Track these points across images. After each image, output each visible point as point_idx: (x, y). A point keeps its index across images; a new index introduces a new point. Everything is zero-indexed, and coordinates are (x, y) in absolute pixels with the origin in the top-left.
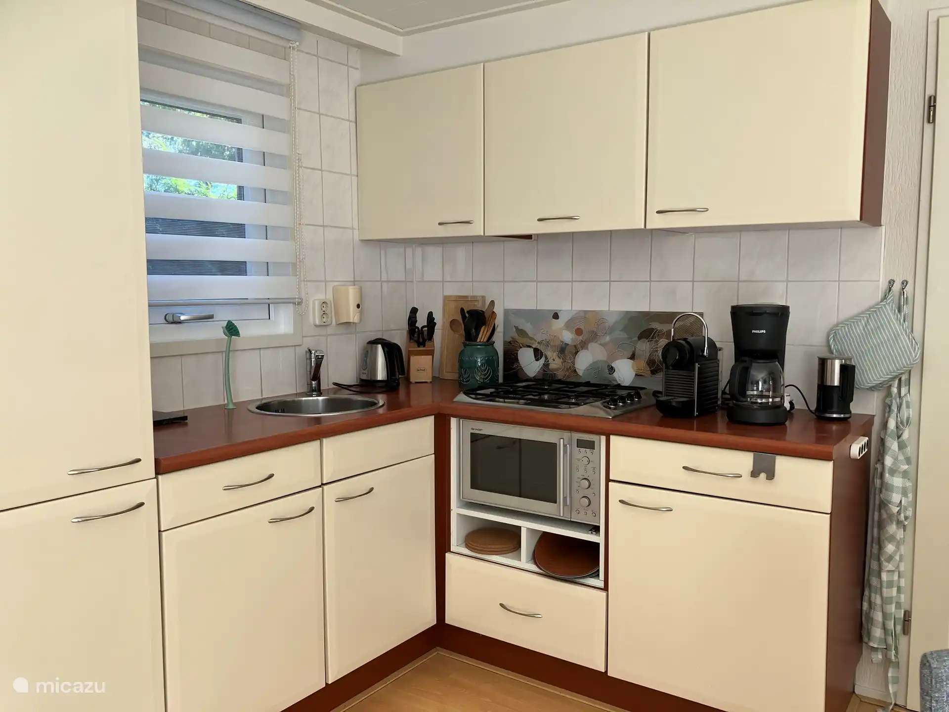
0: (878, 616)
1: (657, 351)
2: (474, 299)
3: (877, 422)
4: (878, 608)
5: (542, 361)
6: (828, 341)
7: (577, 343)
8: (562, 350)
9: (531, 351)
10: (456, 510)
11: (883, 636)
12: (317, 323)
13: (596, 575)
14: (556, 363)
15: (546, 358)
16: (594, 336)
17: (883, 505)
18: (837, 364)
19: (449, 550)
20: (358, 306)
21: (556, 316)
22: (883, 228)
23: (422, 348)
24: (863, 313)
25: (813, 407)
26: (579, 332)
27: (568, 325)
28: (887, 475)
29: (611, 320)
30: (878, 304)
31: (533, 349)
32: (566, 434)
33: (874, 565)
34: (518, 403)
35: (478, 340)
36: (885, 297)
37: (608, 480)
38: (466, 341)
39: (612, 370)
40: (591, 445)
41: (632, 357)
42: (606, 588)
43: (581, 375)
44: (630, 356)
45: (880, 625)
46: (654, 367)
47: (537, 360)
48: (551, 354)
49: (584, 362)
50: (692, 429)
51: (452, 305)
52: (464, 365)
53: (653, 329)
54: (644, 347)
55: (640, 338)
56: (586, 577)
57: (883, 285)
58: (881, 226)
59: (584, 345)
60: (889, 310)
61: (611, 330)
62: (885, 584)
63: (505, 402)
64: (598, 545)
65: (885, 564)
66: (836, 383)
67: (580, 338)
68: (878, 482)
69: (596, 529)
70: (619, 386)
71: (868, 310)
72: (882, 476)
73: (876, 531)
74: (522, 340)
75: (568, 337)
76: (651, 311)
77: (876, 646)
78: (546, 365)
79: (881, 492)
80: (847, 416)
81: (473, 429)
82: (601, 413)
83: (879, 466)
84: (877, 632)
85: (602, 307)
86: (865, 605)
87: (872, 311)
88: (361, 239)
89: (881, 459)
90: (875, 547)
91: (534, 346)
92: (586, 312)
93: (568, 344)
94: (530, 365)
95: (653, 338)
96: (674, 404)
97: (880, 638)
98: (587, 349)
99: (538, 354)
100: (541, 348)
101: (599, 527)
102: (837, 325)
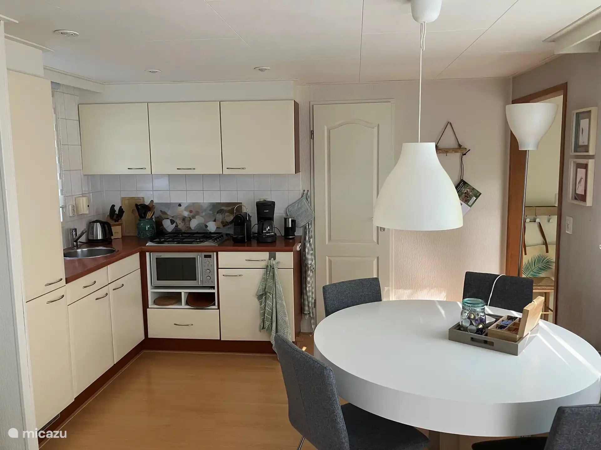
0: (306, 303)
1: (225, 218)
2: (139, 198)
3: (303, 238)
4: (306, 300)
5: (175, 224)
6: (287, 212)
7: (190, 216)
8: (184, 219)
9: (169, 221)
10: (150, 290)
11: (308, 309)
12: (71, 215)
13: (214, 305)
14: (181, 226)
15: (176, 223)
16: (198, 213)
17: (306, 265)
18: (290, 220)
19: (148, 308)
20: (88, 206)
21: (180, 205)
22: (301, 173)
23: (117, 223)
24: (296, 202)
25: (283, 235)
26: (191, 212)
27: (186, 209)
28: (307, 255)
29: (205, 206)
30: (301, 198)
31: (169, 220)
32: (200, 254)
33: (304, 286)
34: (174, 244)
35: (147, 218)
36: (302, 196)
37: (218, 268)
38: (140, 218)
39: (206, 226)
40: (210, 256)
41: (215, 221)
42: (219, 308)
43: (193, 229)
44: (213, 220)
45: (307, 305)
46: (225, 224)
47: (172, 224)
48: (179, 222)
49: (194, 224)
50: (245, 246)
51: (127, 202)
52: (140, 229)
53: (223, 209)
54: (219, 217)
55: (217, 213)
56: (210, 306)
57: (301, 191)
58: (300, 172)
59: (194, 217)
60: (304, 200)
61: (205, 210)
62: (308, 291)
63: (168, 244)
64: (214, 293)
65: (308, 284)
66: (290, 226)
67: (192, 214)
68: (304, 258)
69: (213, 287)
70: (211, 233)
71: (298, 200)
72: (305, 255)
73: (304, 275)
74: (164, 216)
75: (186, 214)
76: (221, 202)
77: (306, 313)
78: (177, 226)
79: (305, 261)
80: (294, 237)
81: (157, 256)
82: (213, 244)
83: (304, 253)
84: (307, 308)
85: (200, 201)
86: (302, 300)
87: (300, 200)
88: (84, 174)
89: (305, 251)
90: (304, 280)
91: (170, 218)
92: (193, 203)
93: (186, 217)
94: (168, 226)
95: (223, 213)
96: (239, 238)
97: (307, 310)
98: (195, 218)
99: (172, 222)
100: (173, 219)
101: (214, 286)
102: (288, 206)
